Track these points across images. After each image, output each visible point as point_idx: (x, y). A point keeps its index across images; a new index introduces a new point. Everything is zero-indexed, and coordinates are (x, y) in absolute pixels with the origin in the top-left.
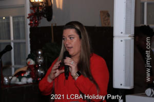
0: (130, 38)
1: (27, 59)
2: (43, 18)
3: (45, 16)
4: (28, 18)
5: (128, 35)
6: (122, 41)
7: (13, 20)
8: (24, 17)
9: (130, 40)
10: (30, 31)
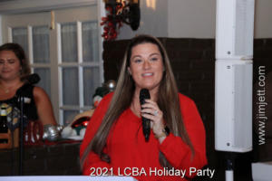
0: (244, 62)
1: (94, 96)
2: (125, 25)
3: (127, 20)
4: (102, 24)
5: (240, 57)
6: (229, 67)
7: (82, 28)
8: (97, 22)
9: (243, 66)
10: (104, 47)
